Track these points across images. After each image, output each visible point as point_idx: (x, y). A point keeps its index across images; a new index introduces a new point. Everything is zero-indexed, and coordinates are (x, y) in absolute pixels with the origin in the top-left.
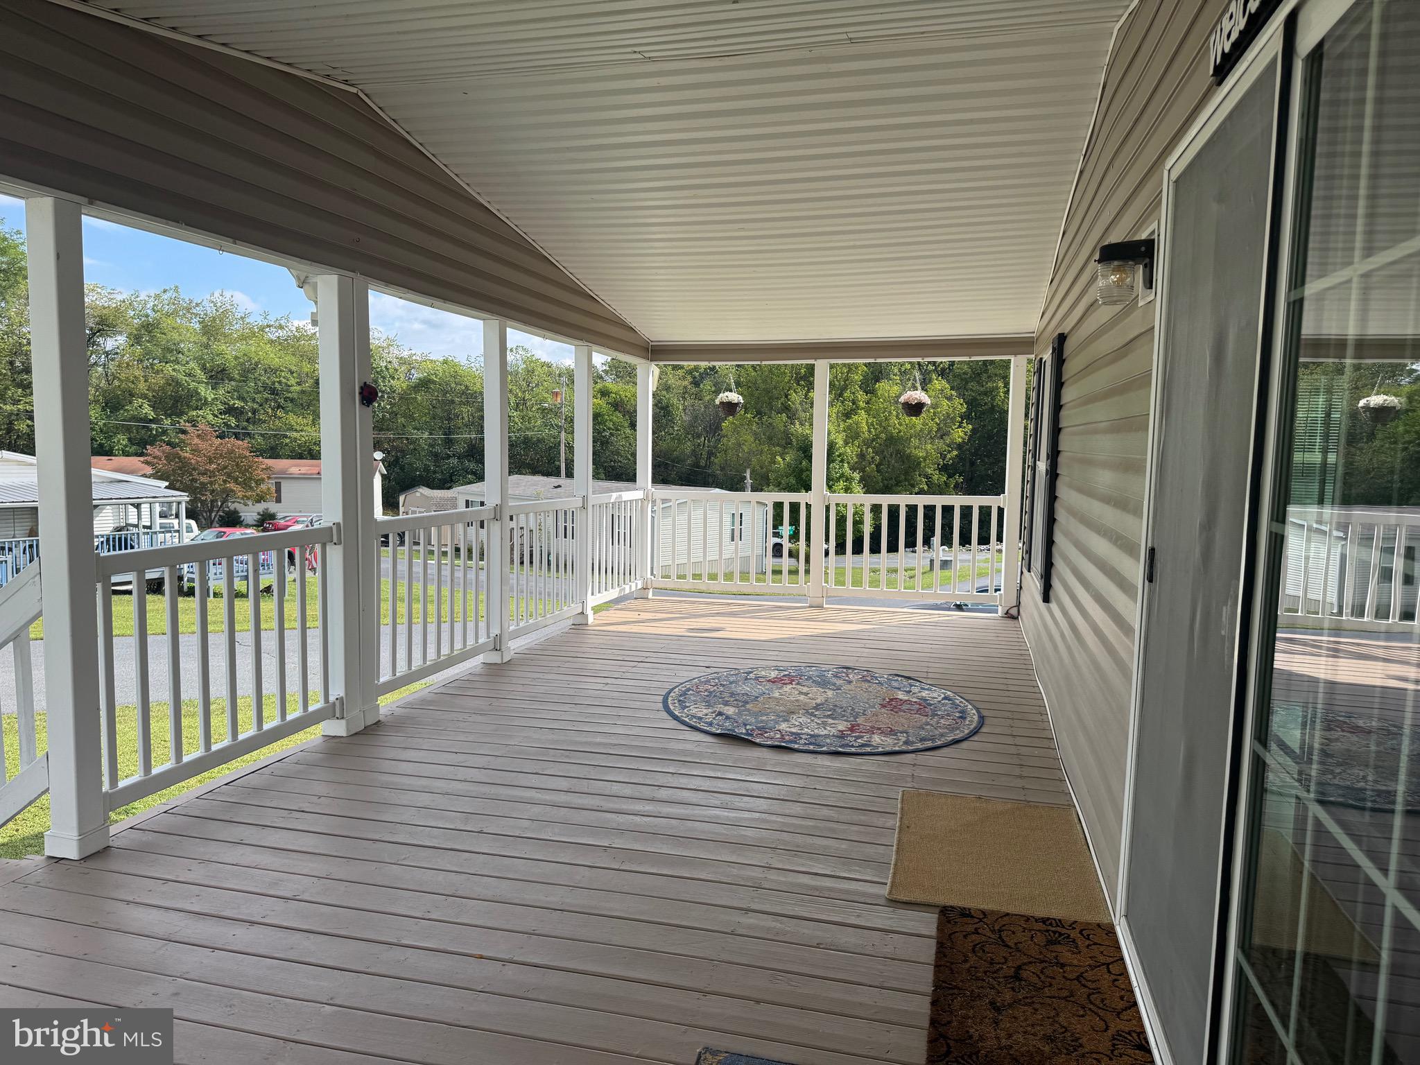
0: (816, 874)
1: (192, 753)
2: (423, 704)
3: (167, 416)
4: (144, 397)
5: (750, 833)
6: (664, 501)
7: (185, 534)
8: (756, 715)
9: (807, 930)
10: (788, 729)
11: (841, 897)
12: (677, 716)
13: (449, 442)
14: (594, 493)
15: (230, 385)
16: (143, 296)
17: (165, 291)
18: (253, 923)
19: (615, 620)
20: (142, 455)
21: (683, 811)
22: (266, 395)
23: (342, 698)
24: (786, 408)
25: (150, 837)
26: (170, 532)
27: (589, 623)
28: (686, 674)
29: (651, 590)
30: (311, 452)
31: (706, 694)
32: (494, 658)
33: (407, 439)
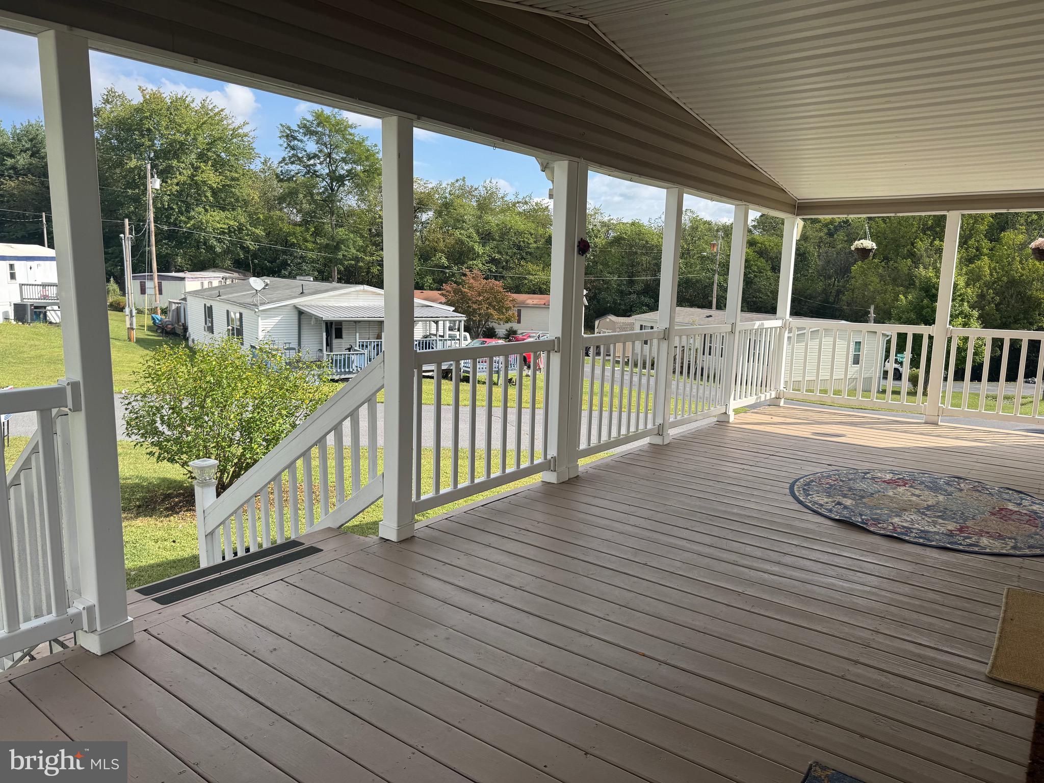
0: (920, 644)
1: (464, 483)
2: (606, 468)
3: (456, 264)
4: (442, 252)
5: (860, 601)
6: (799, 329)
7: (463, 342)
8: (871, 508)
9: (910, 687)
10: (900, 523)
11: (941, 667)
12: (802, 501)
13: (631, 283)
14: (741, 321)
15: (493, 244)
16: (444, 185)
17: (457, 181)
18: (495, 600)
19: (752, 421)
20: (439, 289)
21: (803, 576)
22: (515, 251)
23: (555, 457)
24: (911, 255)
25: (436, 533)
26: (454, 340)
27: (731, 421)
28: (810, 468)
29: (783, 400)
30: (542, 289)
31: (827, 486)
32: (657, 440)
33: (603, 280)
